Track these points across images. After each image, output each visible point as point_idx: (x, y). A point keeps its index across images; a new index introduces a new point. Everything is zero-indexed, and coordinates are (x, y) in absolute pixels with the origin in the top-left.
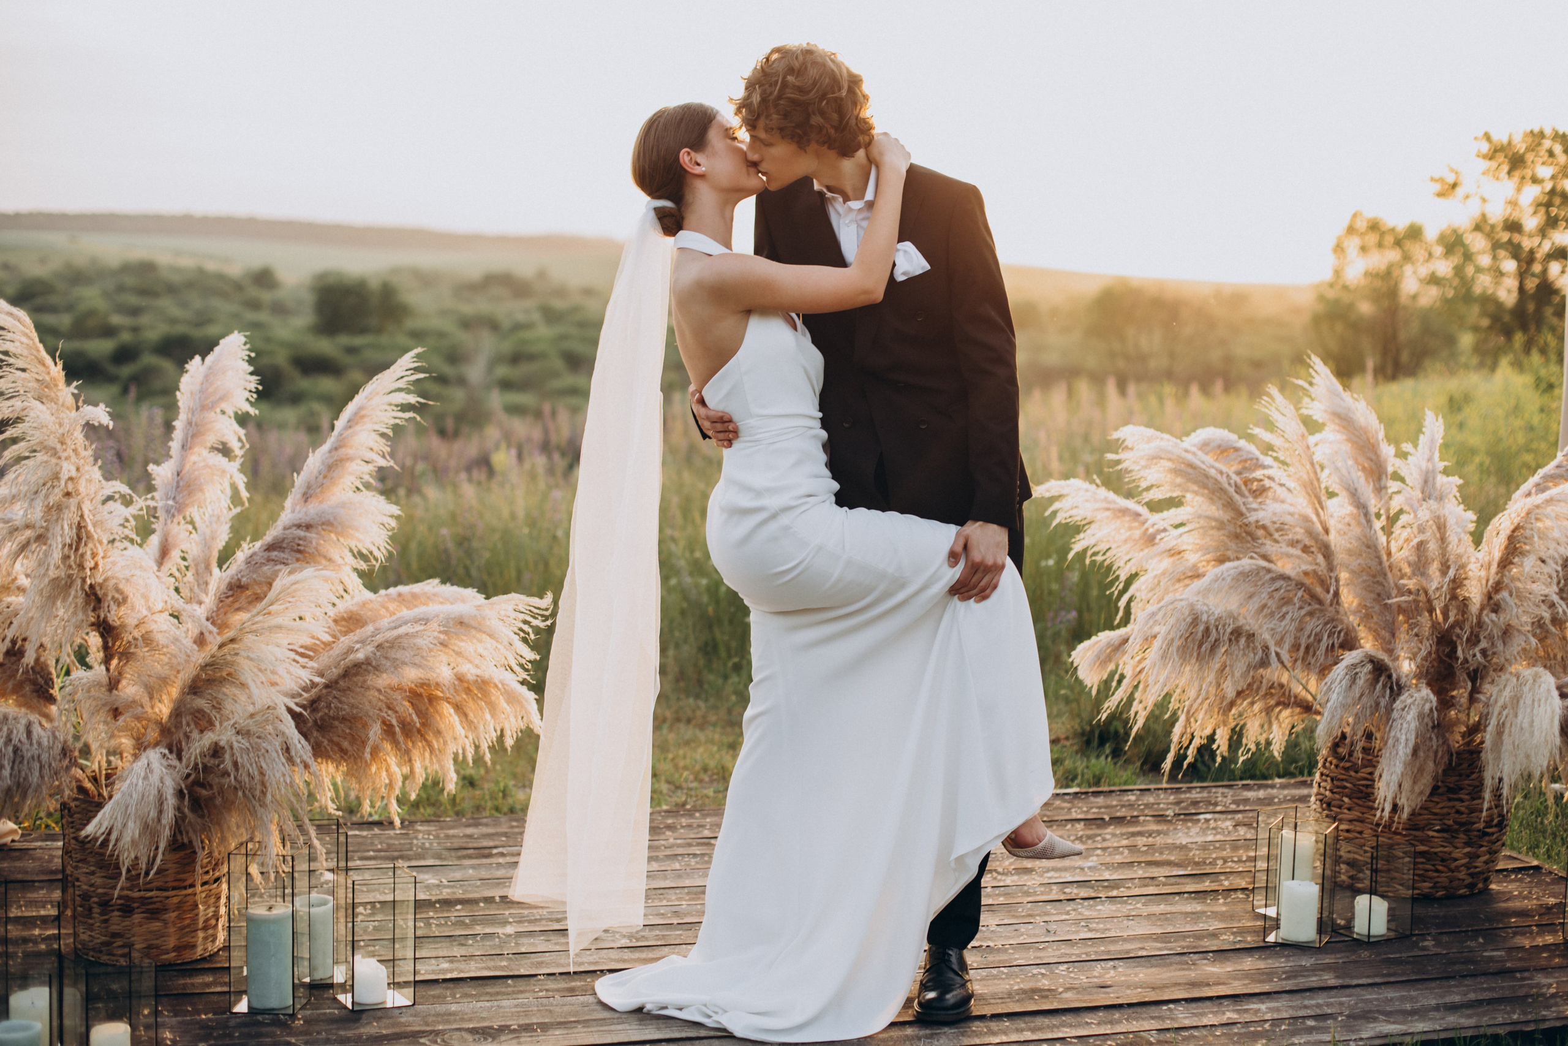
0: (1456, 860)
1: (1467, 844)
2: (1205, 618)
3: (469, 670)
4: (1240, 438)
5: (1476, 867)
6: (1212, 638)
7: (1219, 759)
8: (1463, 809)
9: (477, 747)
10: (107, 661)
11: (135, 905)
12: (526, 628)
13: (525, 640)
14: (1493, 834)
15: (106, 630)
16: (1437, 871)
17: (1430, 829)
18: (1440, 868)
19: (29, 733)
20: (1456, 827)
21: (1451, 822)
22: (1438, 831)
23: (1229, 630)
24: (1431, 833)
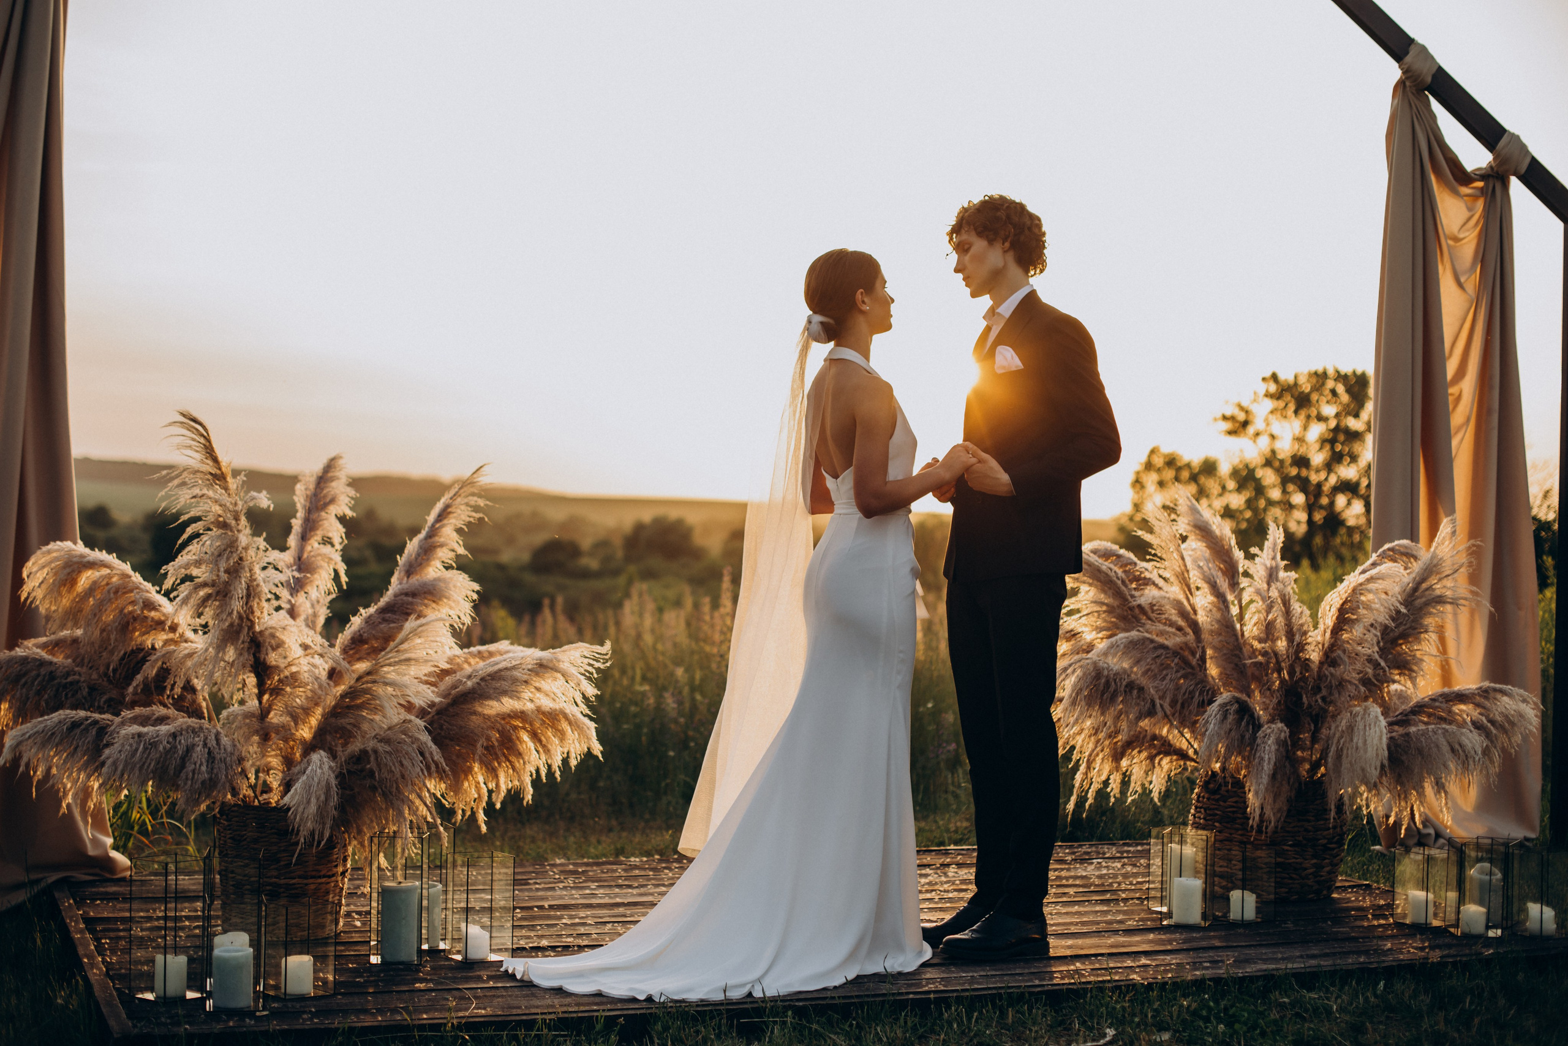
0: (1306, 869)
1: (1314, 856)
2: (1106, 673)
3: (547, 704)
4: (1121, 548)
5: (1322, 876)
6: (1112, 689)
7: (1112, 800)
8: (1310, 828)
9: (549, 766)
10: (260, 697)
11: (282, 890)
12: (590, 669)
13: (589, 679)
14: (1333, 849)
15: (262, 670)
16: (1291, 878)
17: (1285, 845)
18: (1294, 876)
19: (218, 740)
20: (1305, 842)
21: (1301, 838)
22: (1290, 846)
23: (1124, 683)
24: (1286, 848)
